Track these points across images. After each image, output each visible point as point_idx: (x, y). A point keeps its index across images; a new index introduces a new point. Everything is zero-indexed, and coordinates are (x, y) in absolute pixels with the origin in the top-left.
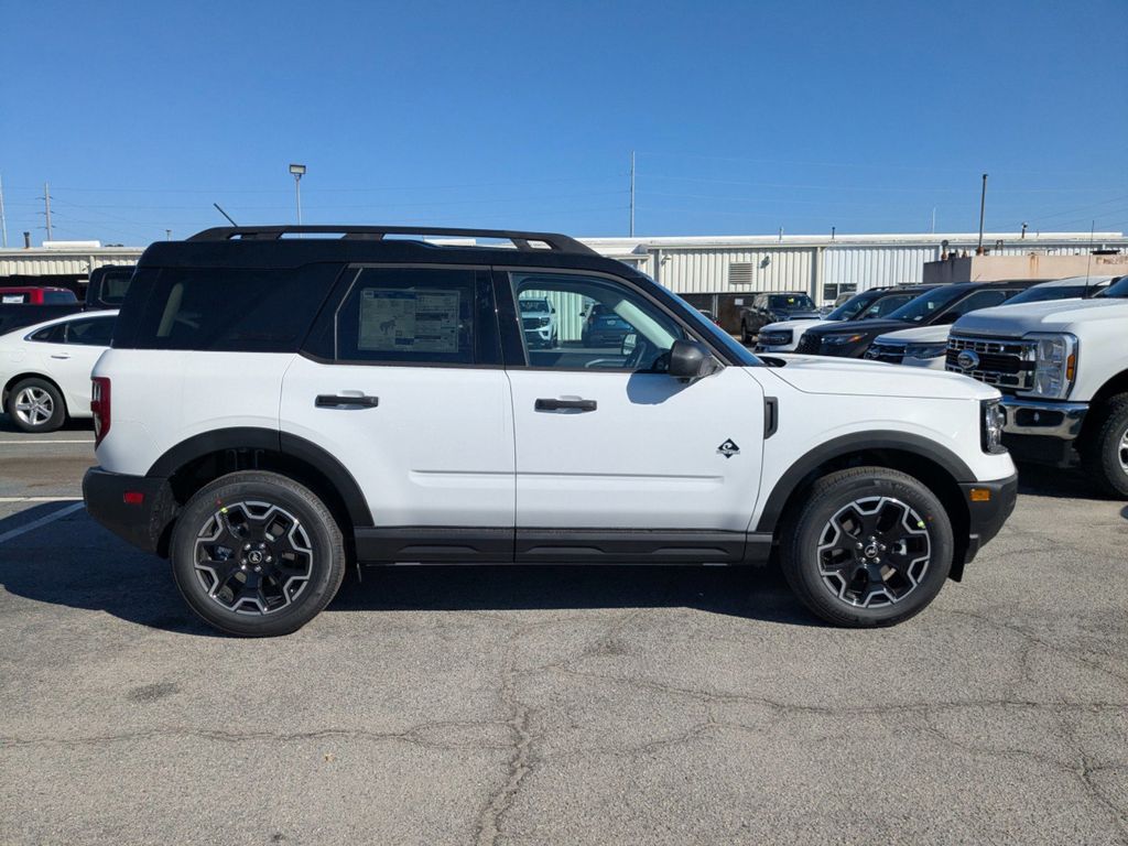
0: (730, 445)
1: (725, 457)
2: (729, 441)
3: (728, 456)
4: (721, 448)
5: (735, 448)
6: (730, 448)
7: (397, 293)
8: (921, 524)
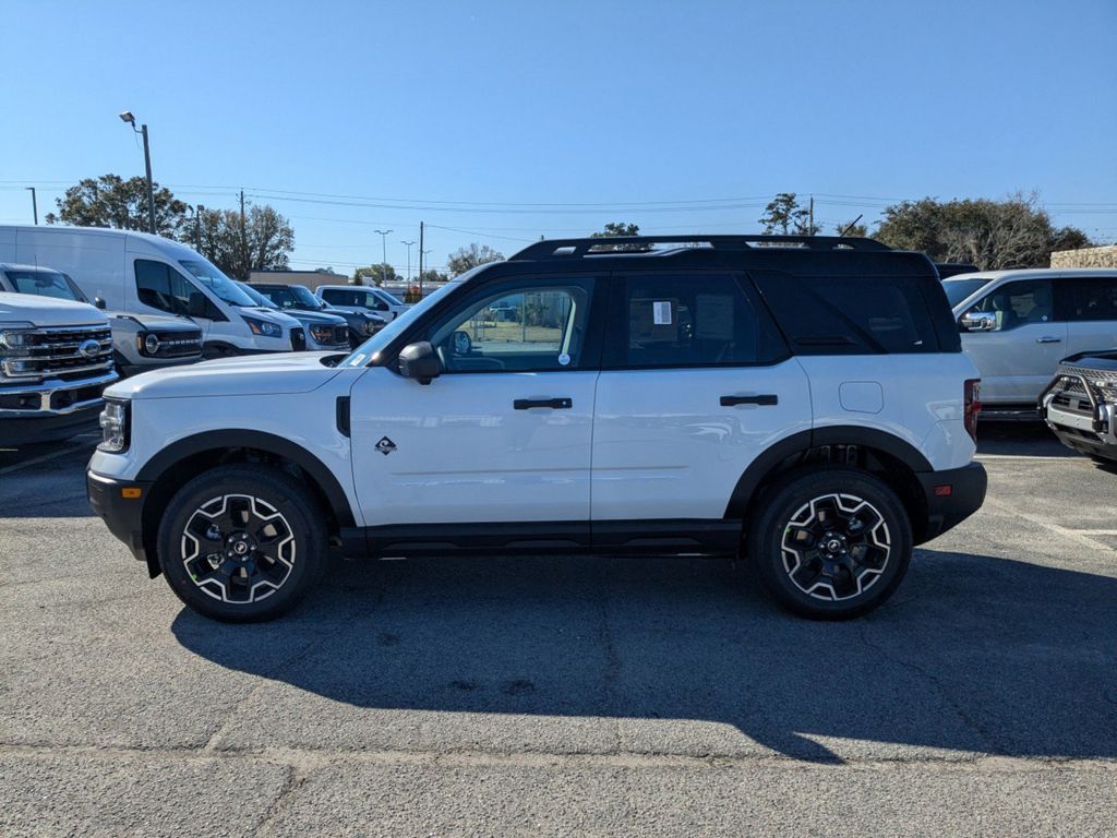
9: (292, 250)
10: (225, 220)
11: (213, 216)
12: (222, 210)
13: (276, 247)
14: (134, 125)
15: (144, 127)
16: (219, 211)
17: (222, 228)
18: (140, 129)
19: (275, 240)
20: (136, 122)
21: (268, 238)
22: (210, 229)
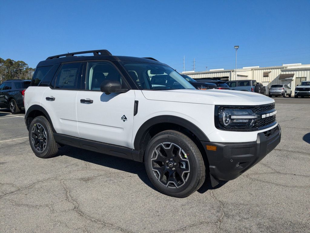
0: (124, 117)
1: (123, 121)
2: (124, 116)
3: (124, 121)
4: (122, 118)
5: (126, 118)
6: (124, 118)
7: (67, 70)
8: (186, 156)
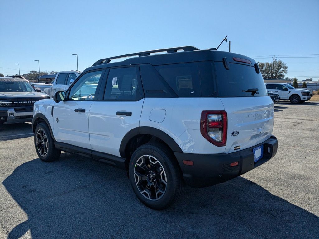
9: (287, 73)
10: (266, 65)
11: (262, 64)
12: (265, 62)
13: (281, 72)
14: (227, 41)
15: (230, 42)
16: (264, 63)
17: (264, 68)
18: (228, 42)
19: (280, 70)
20: (227, 40)
21: (278, 70)
22: (261, 68)
